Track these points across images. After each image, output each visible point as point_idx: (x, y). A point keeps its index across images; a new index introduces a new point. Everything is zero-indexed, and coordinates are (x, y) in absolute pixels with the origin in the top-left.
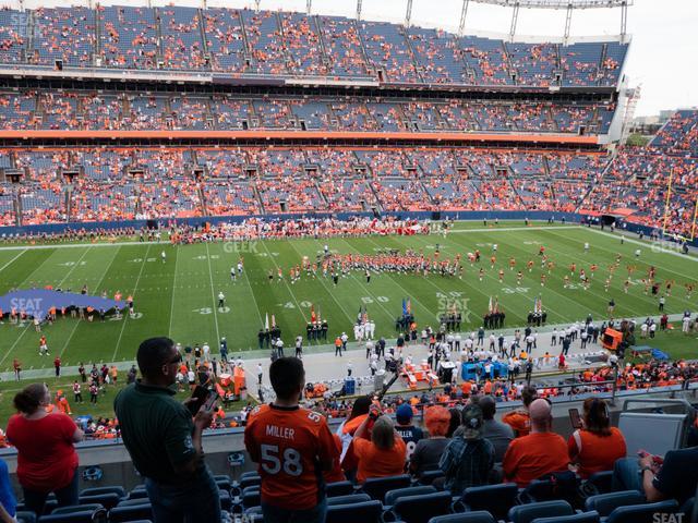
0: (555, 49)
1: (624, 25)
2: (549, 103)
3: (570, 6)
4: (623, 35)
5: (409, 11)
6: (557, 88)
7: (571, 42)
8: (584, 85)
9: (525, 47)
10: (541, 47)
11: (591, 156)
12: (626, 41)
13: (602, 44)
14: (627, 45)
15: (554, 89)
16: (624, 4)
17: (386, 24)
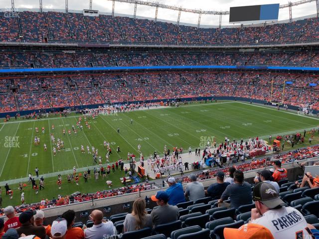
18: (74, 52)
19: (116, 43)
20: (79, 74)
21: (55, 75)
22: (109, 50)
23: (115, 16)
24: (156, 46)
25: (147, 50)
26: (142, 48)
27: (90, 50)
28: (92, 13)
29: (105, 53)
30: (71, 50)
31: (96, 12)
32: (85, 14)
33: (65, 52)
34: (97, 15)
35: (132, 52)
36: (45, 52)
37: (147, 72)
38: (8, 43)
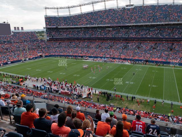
18: (111, 29)
19: (132, 23)
20: (108, 41)
21: (97, 41)
22: (130, 27)
23: (145, 5)
24: (159, 23)
25: (156, 27)
26: (148, 25)
27: (119, 28)
28: (130, 6)
29: (127, 29)
30: (110, 28)
31: (132, 5)
32: (126, 8)
33: (107, 29)
34: (133, 7)
35: (145, 28)
36: (99, 29)
37: (148, 41)
38: (82, 26)
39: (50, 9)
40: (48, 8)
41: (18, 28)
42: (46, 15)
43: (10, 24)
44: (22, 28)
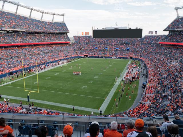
0: (51, 23)
1: (63, 20)
2: (55, 35)
3: (54, 15)
4: (63, 21)
5: (17, 11)
6: (59, 32)
7: (54, 22)
8: (63, 31)
9: (46, 23)
10: (48, 22)
11: (68, 45)
12: (64, 23)
13: (60, 23)
14: (65, 24)
15: (58, 32)
16: (64, 15)
17: (11, 13)
39: (181, 8)
40: (179, 8)
41: (152, 32)
42: (178, 17)
43: (142, 29)
44: (156, 32)
